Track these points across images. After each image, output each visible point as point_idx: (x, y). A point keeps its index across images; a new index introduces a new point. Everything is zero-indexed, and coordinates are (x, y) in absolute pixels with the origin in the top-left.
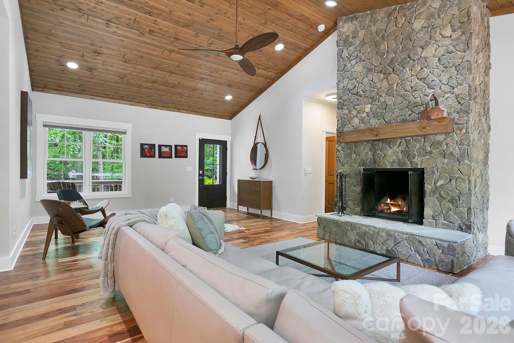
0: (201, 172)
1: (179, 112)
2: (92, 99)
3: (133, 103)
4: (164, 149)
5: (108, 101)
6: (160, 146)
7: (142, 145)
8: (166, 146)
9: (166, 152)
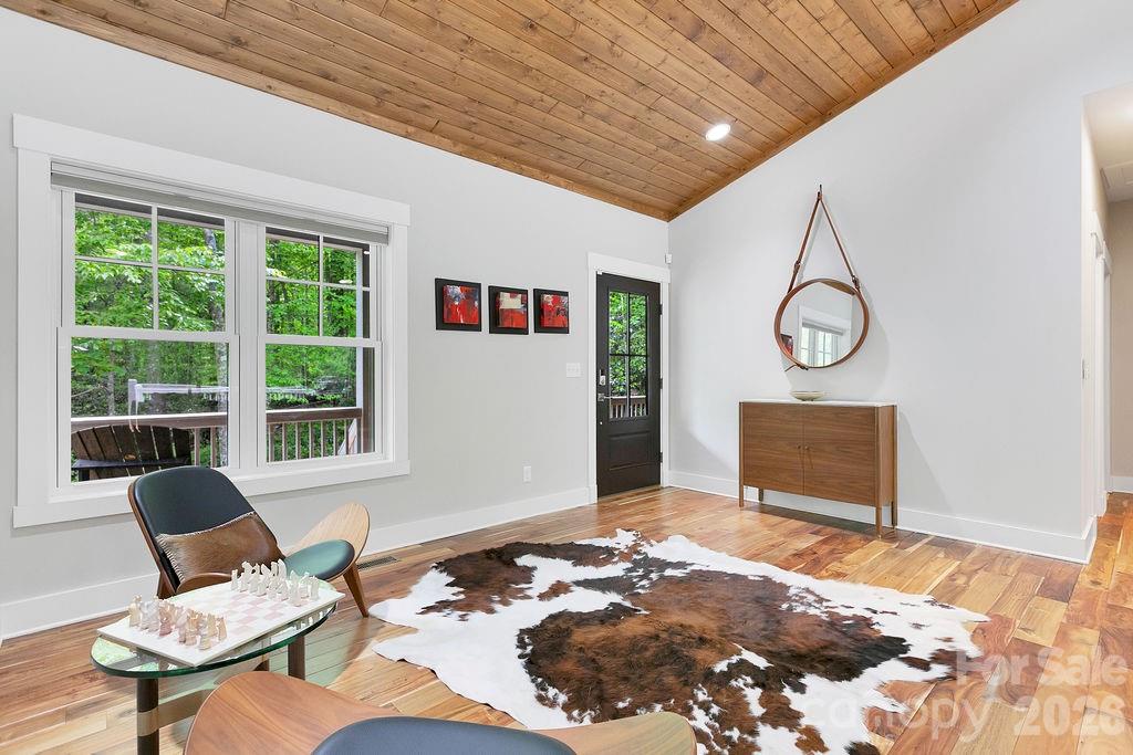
0: (603, 378)
1: (546, 180)
2: (269, 89)
3: (411, 129)
4: (509, 303)
5: (328, 111)
6: (495, 293)
7: (441, 286)
8: (513, 292)
9: (512, 311)
